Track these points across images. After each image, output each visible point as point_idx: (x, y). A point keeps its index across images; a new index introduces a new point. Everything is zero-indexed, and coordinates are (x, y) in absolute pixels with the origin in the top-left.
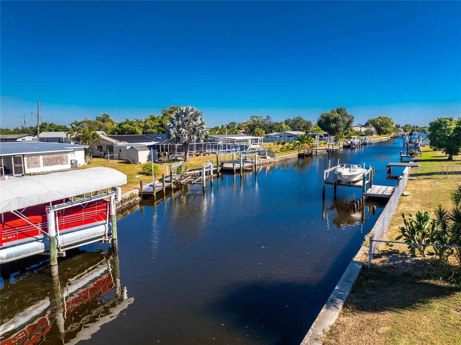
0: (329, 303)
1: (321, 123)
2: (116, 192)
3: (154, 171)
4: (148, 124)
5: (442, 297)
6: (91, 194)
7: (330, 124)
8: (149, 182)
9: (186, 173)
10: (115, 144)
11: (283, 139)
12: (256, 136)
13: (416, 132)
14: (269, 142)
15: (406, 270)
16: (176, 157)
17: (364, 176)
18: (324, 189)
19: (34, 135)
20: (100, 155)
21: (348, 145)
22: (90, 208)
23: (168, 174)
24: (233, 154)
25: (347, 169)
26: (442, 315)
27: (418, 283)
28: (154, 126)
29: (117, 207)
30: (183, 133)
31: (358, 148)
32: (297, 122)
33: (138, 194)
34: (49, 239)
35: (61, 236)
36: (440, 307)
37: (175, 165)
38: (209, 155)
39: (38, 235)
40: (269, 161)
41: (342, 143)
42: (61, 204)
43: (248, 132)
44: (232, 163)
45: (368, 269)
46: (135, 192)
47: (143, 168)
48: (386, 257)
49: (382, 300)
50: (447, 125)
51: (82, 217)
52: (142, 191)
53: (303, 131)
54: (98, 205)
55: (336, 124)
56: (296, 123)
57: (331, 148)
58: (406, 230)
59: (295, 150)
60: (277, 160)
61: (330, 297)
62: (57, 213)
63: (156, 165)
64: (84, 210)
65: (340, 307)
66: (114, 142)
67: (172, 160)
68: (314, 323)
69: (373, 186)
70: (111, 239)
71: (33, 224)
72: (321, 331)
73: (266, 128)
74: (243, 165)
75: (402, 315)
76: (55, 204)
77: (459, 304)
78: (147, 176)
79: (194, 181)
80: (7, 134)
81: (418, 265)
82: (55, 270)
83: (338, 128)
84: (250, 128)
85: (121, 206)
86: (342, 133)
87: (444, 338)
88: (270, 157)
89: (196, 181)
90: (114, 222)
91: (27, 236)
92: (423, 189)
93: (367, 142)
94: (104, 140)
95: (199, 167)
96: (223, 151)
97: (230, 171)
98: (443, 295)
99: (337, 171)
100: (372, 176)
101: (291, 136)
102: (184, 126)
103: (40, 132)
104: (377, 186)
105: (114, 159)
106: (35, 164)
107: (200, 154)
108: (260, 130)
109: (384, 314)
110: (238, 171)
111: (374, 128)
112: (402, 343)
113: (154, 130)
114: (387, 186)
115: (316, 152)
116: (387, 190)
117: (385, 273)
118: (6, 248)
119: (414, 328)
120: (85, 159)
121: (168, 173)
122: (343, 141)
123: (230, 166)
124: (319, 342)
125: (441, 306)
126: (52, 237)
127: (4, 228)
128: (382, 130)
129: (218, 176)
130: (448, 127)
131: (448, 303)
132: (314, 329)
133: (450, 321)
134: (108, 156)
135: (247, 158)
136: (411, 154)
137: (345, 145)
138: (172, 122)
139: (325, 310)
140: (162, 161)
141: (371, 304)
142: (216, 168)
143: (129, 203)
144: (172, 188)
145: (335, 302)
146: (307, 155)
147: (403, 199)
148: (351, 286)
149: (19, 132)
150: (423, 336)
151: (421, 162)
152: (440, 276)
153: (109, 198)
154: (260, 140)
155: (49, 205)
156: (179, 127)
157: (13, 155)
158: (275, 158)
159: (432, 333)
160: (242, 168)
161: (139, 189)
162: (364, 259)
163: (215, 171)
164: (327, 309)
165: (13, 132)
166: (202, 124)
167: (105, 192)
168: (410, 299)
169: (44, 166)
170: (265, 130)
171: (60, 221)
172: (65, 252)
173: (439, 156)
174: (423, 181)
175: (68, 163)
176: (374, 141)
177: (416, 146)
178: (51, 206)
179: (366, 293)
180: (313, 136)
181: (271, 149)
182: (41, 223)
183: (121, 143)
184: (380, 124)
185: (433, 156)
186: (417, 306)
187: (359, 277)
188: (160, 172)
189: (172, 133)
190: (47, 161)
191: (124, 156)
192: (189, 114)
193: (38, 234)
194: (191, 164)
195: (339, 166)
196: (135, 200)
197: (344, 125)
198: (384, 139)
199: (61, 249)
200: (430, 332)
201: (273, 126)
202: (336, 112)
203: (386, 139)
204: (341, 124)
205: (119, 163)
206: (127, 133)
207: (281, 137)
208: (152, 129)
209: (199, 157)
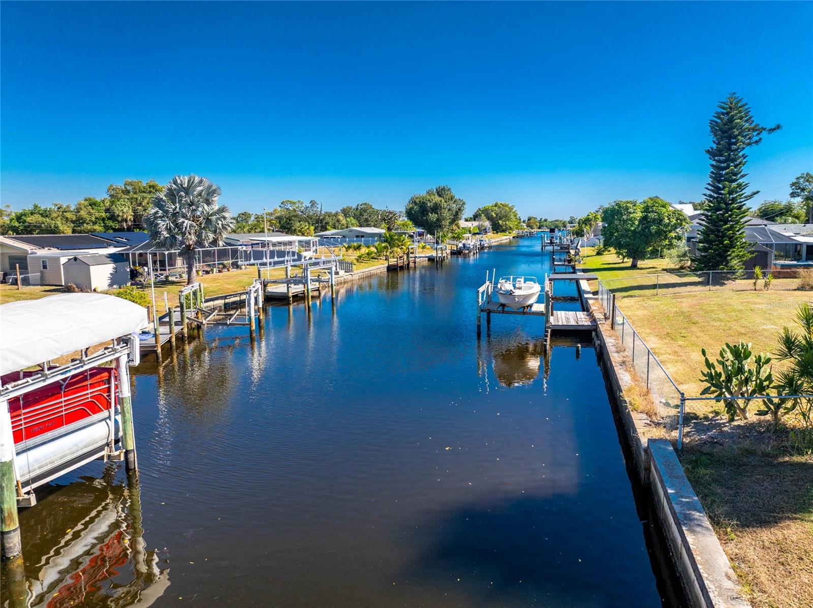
0: (685, 522)
1: (413, 212)
2: (129, 346)
4: (83, 213)
7: (428, 215)
10: (31, 254)
16: (167, 277)
18: (479, 321)
21: (458, 249)
22: (77, 386)
24: (286, 267)
28: (96, 218)
30: (185, 228)
31: (474, 254)
32: (364, 211)
37: (188, 290)
38: (228, 270)
40: (342, 279)
41: (448, 247)
43: (277, 229)
44: (285, 283)
50: (630, 213)
51: (62, 407)
53: (380, 226)
54: (92, 377)
55: (437, 214)
56: (361, 214)
59: (381, 259)
60: (356, 277)
64: (64, 392)
65: (709, 525)
66: (28, 249)
67: (160, 282)
68: (700, 567)
69: (555, 312)
70: (124, 450)
72: (725, 580)
73: (313, 223)
76: (8, 383)
82: (14, 542)
83: (441, 221)
84: (282, 223)
86: (447, 229)
88: (344, 271)
90: (128, 413)
93: (485, 245)
94: (2, 245)
95: (222, 294)
99: (503, 289)
101: (360, 236)
102: (186, 214)
105: (30, 285)
107: (212, 270)
108: (306, 225)
110: (299, 298)
111: (488, 222)
113: (96, 227)
115: (415, 263)
116: (578, 317)
122: (451, 244)
123: (280, 289)
128: (500, 225)
130: (631, 216)
132: (710, 579)
134: (16, 278)
136: (569, 262)
137: (454, 250)
138: (161, 207)
144: (185, 337)
145: (691, 518)
146: (402, 268)
153: (116, 360)
154: (313, 242)
156: (175, 215)
158: (352, 273)
160: (310, 292)
166: (223, 209)
167: (109, 346)
170: (314, 226)
171: (17, 421)
172: (33, 494)
173: (611, 262)
176: (493, 243)
183: (43, 250)
184: (497, 215)
189: (162, 228)
191: (54, 278)
192: (194, 191)
197: (451, 216)
198: (504, 240)
199: (23, 487)
201: (324, 219)
202: (436, 194)
203: (507, 240)
204: (445, 215)
205: (45, 291)
206: (37, 231)
207: (344, 237)
208: (91, 224)
209: (211, 275)
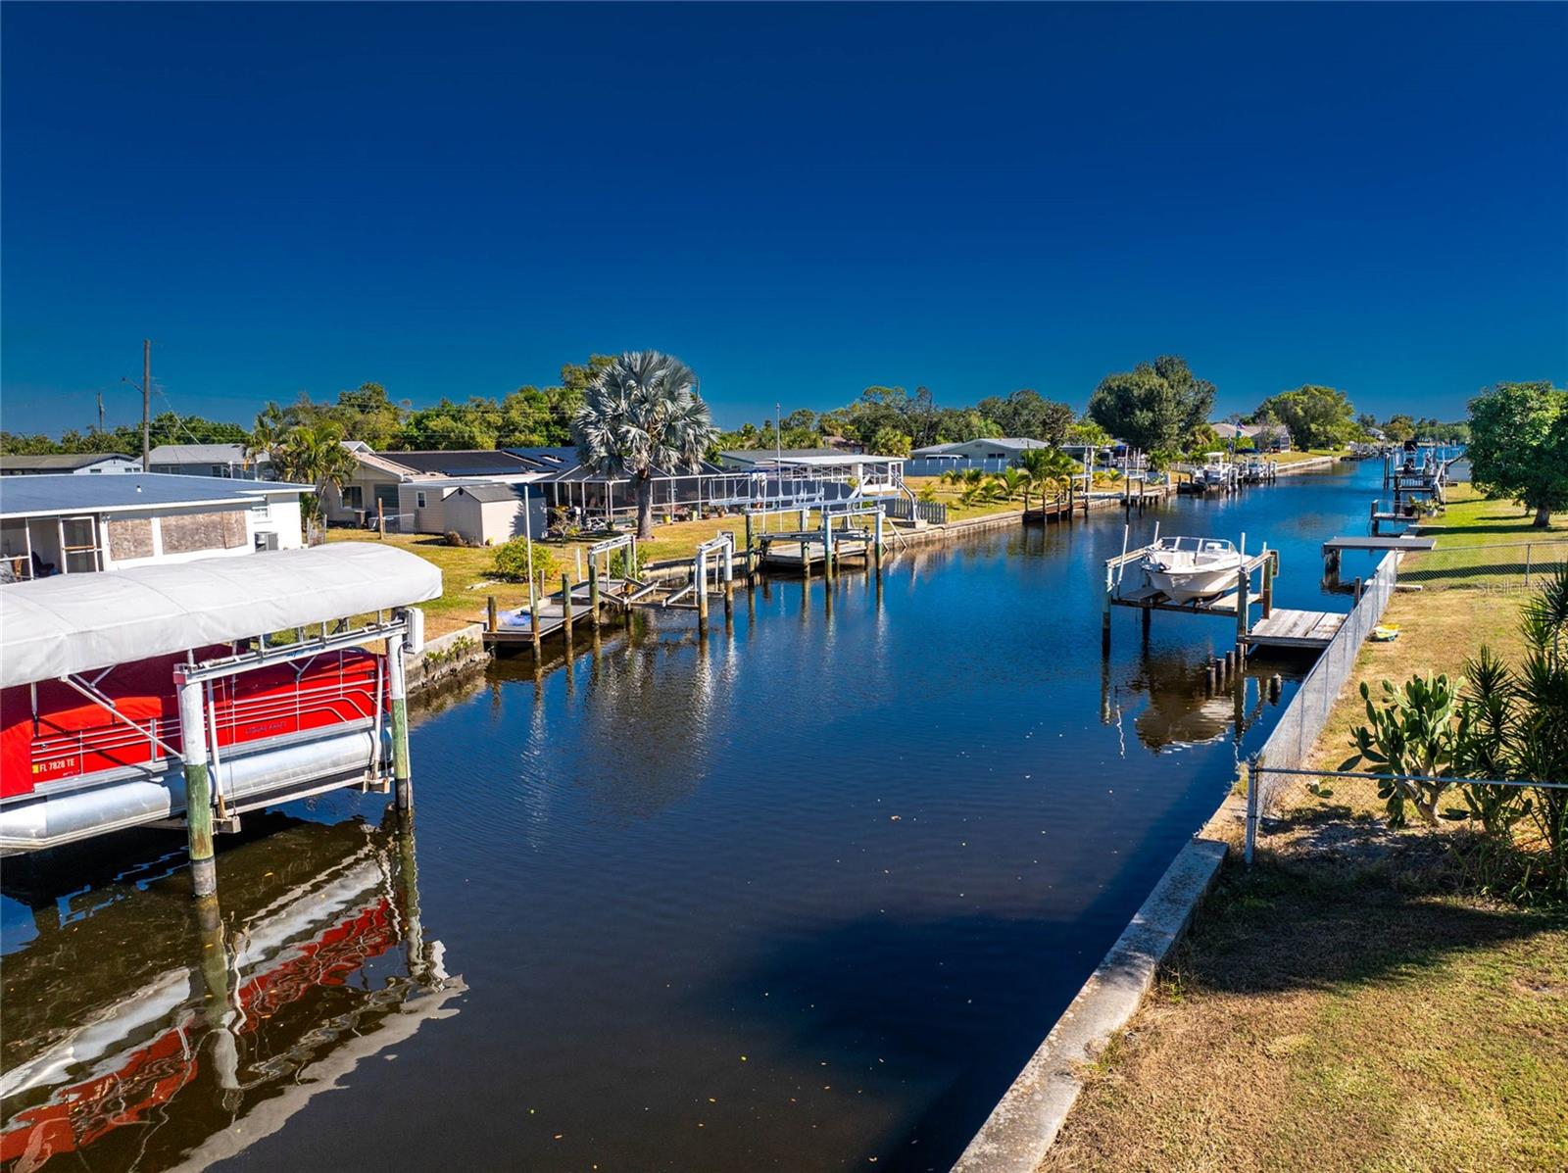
0: (1109, 965)
1: (1104, 409)
2: (405, 623)
3: (535, 567)
4: (514, 415)
5: (1486, 945)
6: (325, 627)
7: (1133, 413)
8: (517, 602)
9: (644, 575)
10: (405, 482)
11: (973, 465)
12: (881, 454)
13: (1428, 442)
14: (925, 475)
15: (1372, 867)
16: (610, 525)
17: (1242, 577)
18: (1107, 621)
19: (132, 455)
20: (352, 518)
21: (1194, 482)
22: (321, 676)
23: (583, 577)
24: (801, 512)
25: (1185, 553)
26: (1481, 998)
27: (1411, 906)
28: (536, 422)
29: (411, 682)
30: (632, 442)
31: (1228, 492)
32: (1022, 407)
33: (479, 641)
34: (187, 775)
35: (226, 766)
36: (1476, 975)
37: (605, 549)
38: (720, 516)
39: (150, 759)
40: (922, 535)
41: (1173, 477)
42: (223, 660)
43: (852, 442)
44: (797, 540)
45: (1245, 866)
46: (469, 633)
47: (499, 556)
48: (1308, 830)
49: (1286, 958)
50: (1531, 409)
51: (295, 703)
52: (496, 632)
53: (1042, 437)
54: (346, 665)
55: (1153, 411)
56: (1016, 413)
57: (1135, 492)
58: (1372, 740)
59: (1013, 500)
60: (952, 533)
61: (1114, 949)
62: (210, 688)
63: (540, 547)
64: (300, 682)
65: (1147, 977)
66: (401, 475)
67: (596, 532)
68: (1057, 1026)
69: (1273, 612)
70: (392, 779)
71: (135, 722)
72: (1078, 1049)
73: (915, 430)
74: (836, 549)
75: (1346, 1001)
76: (204, 659)
77: (1538, 965)
78: (513, 585)
79: (667, 599)
80: (43, 454)
81: (1412, 853)
82: (207, 876)
83: (1160, 426)
84: (863, 430)
85: (423, 680)
86: (1175, 443)
87: (1485, 1065)
88: (926, 521)
89: (678, 601)
90: (400, 723)
91: (114, 763)
92: (1444, 619)
93: (1261, 475)
94: (364, 466)
95: (687, 556)
96: (766, 499)
97: (791, 570)
98: (1490, 940)
99: (1152, 561)
100: (1272, 577)
101: (1001, 456)
102: (637, 417)
103: (152, 446)
104: (1289, 611)
105: (400, 532)
106: (136, 547)
107: (690, 515)
108: (896, 435)
109: (1289, 1000)
110: (819, 567)
111: (1284, 427)
112: (1345, 1081)
113: (535, 438)
114: (1321, 611)
115: (1086, 508)
116: (1321, 623)
117: (1302, 878)
118: (44, 799)
119: (1386, 1037)
120: (304, 531)
121: (582, 573)
122: (1178, 472)
123: (792, 550)
124: (1074, 1082)
125: (1481, 972)
126: (196, 766)
127: (40, 735)
128: (1313, 433)
129: (751, 586)
130: (1533, 415)
131: (1503, 962)
132: (1056, 1044)
133: (1508, 1016)
134: (379, 520)
135: (849, 527)
136: (1409, 511)
137: (1186, 484)
138: (595, 405)
139: (1096, 987)
140: (560, 535)
141: (1251, 969)
142: (744, 560)
143: (451, 671)
144: (596, 625)
145: (1128, 961)
146: (1053, 518)
147: (1372, 651)
148: (1184, 913)
149: (83, 449)
150: (1416, 1060)
151: (1442, 535)
152: (1484, 883)
153: (384, 641)
154: (893, 467)
155: (187, 662)
156: (617, 419)
157: (62, 516)
158: (943, 526)
159: (1444, 1053)
160: (830, 558)
161: (485, 624)
162: (1231, 834)
163: (739, 570)
164: (1102, 984)
165: (61, 448)
166: (696, 410)
167: (371, 622)
168: (1379, 952)
169: (165, 552)
170: (912, 436)
171: (223, 715)
172: (238, 818)
173: (1503, 515)
174: (1445, 593)
175: (246, 544)
176: (1286, 470)
177: (1426, 484)
178: (192, 665)
179: (1234, 937)
180: (1075, 453)
181: (930, 497)
182: (158, 720)
183: (422, 476)
184: (1306, 412)
185: (1485, 516)
186: (1401, 974)
187: (1213, 887)
188: (556, 572)
189: (596, 442)
190: (175, 535)
191: (434, 521)
192: (651, 377)
193: (148, 758)
194: (661, 546)
195: (1157, 544)
196: (471, 661)
197: (1182, 416)
198: (1319, 464)
199: (227, 808)
200: (1438, 1048)
201: (940, 421)
202: (1155, 371)
203: (1325, 466)
204: (1169, 413)
205: (418, 543)
206: (444, 444)
207: (966, 456)
208: (527, 432)
209: (686, 524)
